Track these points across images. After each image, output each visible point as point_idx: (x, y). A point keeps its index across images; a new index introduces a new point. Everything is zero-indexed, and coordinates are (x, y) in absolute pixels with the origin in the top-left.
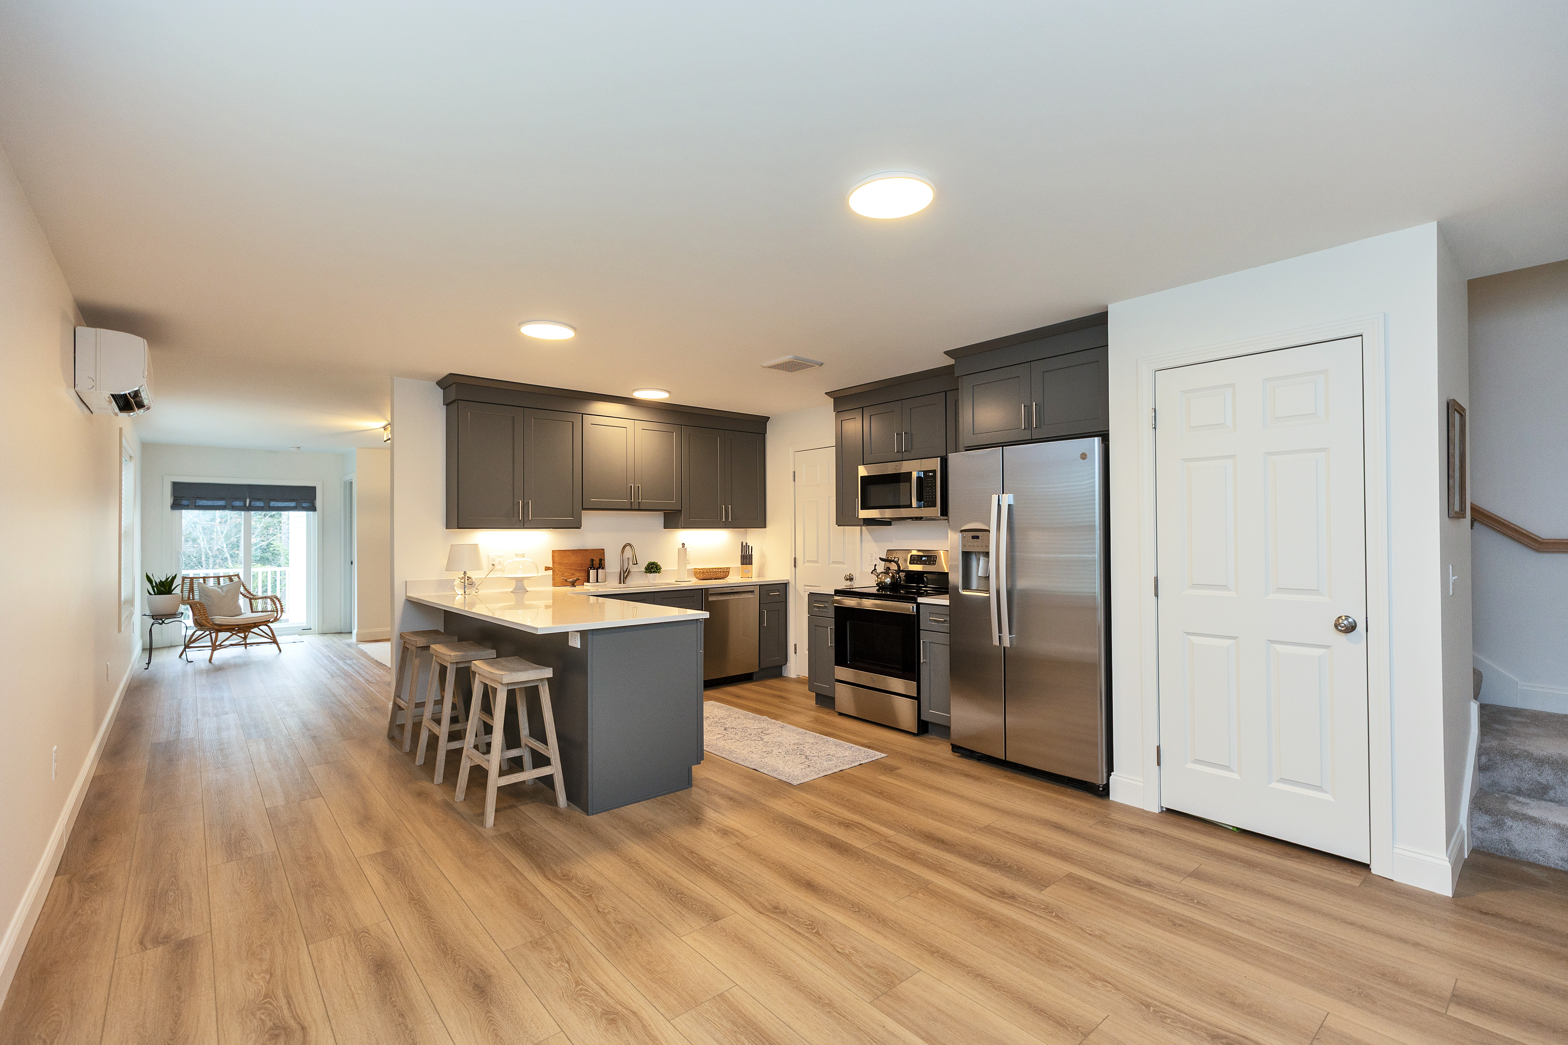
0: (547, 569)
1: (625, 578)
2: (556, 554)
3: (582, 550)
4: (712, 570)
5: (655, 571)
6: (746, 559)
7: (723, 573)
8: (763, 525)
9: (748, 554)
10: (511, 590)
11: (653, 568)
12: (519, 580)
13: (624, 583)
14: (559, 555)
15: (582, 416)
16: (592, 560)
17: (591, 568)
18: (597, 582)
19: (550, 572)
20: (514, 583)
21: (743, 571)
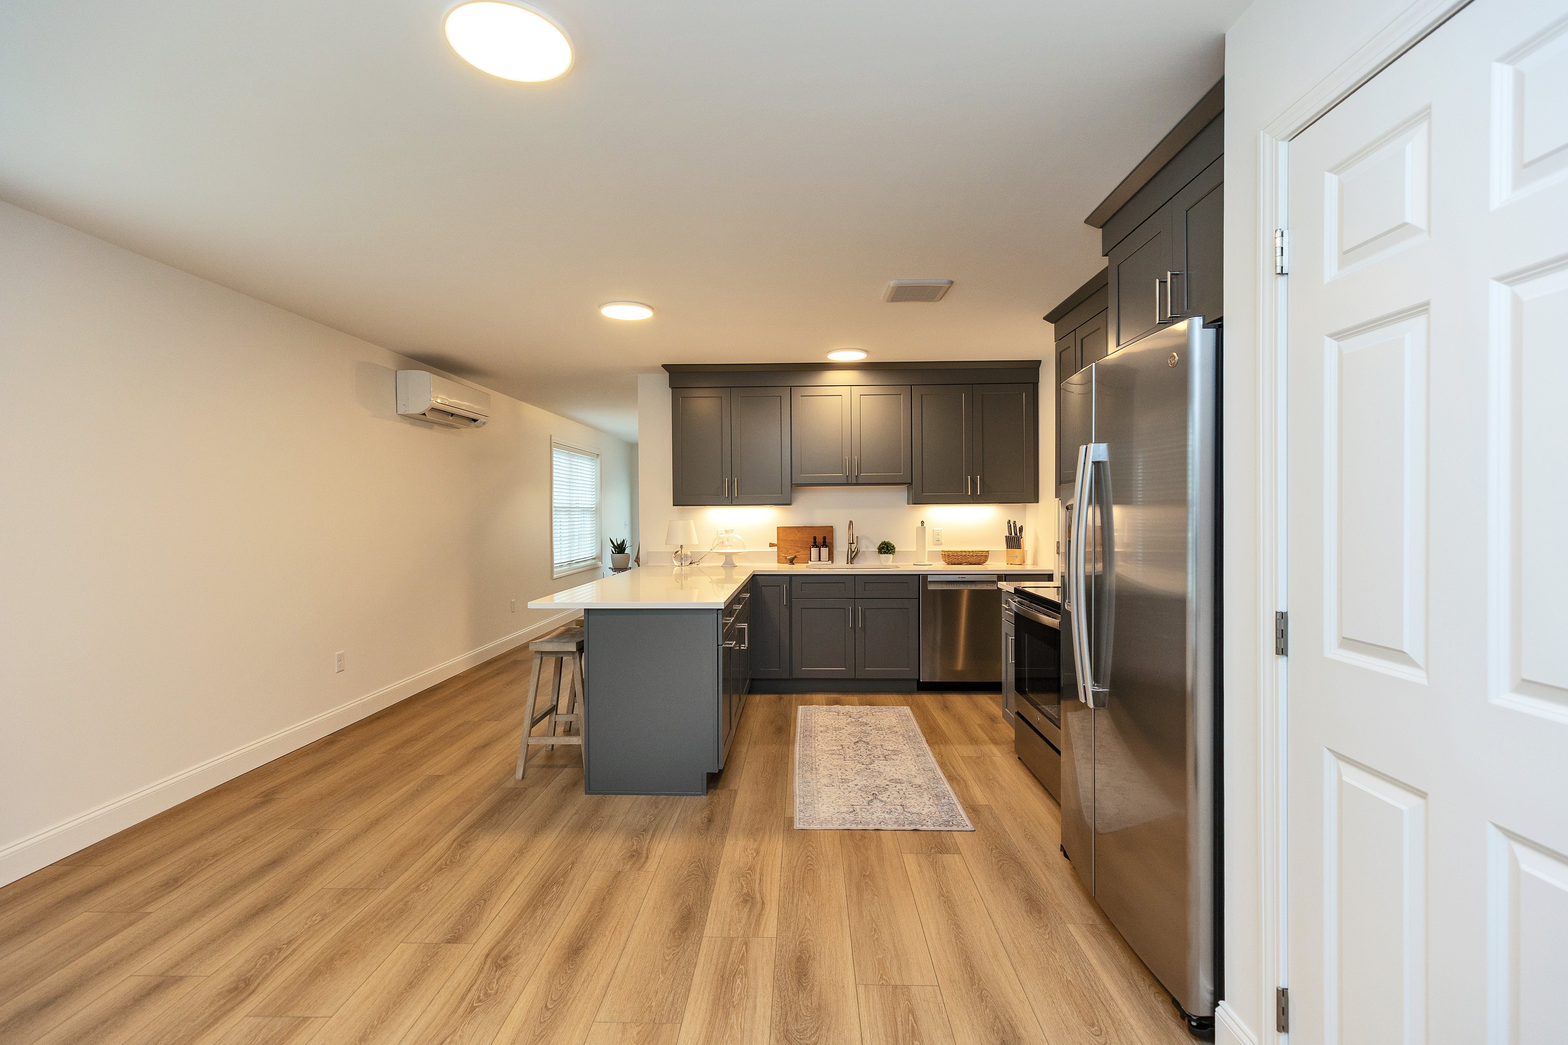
0: (771, 545)
1: (852, 559)
2: (781, 531)
3: (808, 527)
4: (959, 554)
5: (885, 552)
6: (1014, 541)
7: (981, 558)
8: (1037, 501)
9: (1013, 534)
10: (722, 564)
11: (886, 548)
12: (728, 556)
13: (851, 564)
14: (783, 531)
15: (791, 389)
16: (815, 538)
17: (813, 546)
18: (820, 560)
19: (775, 549)
20: (724, 558)
21: (1009, 556)
